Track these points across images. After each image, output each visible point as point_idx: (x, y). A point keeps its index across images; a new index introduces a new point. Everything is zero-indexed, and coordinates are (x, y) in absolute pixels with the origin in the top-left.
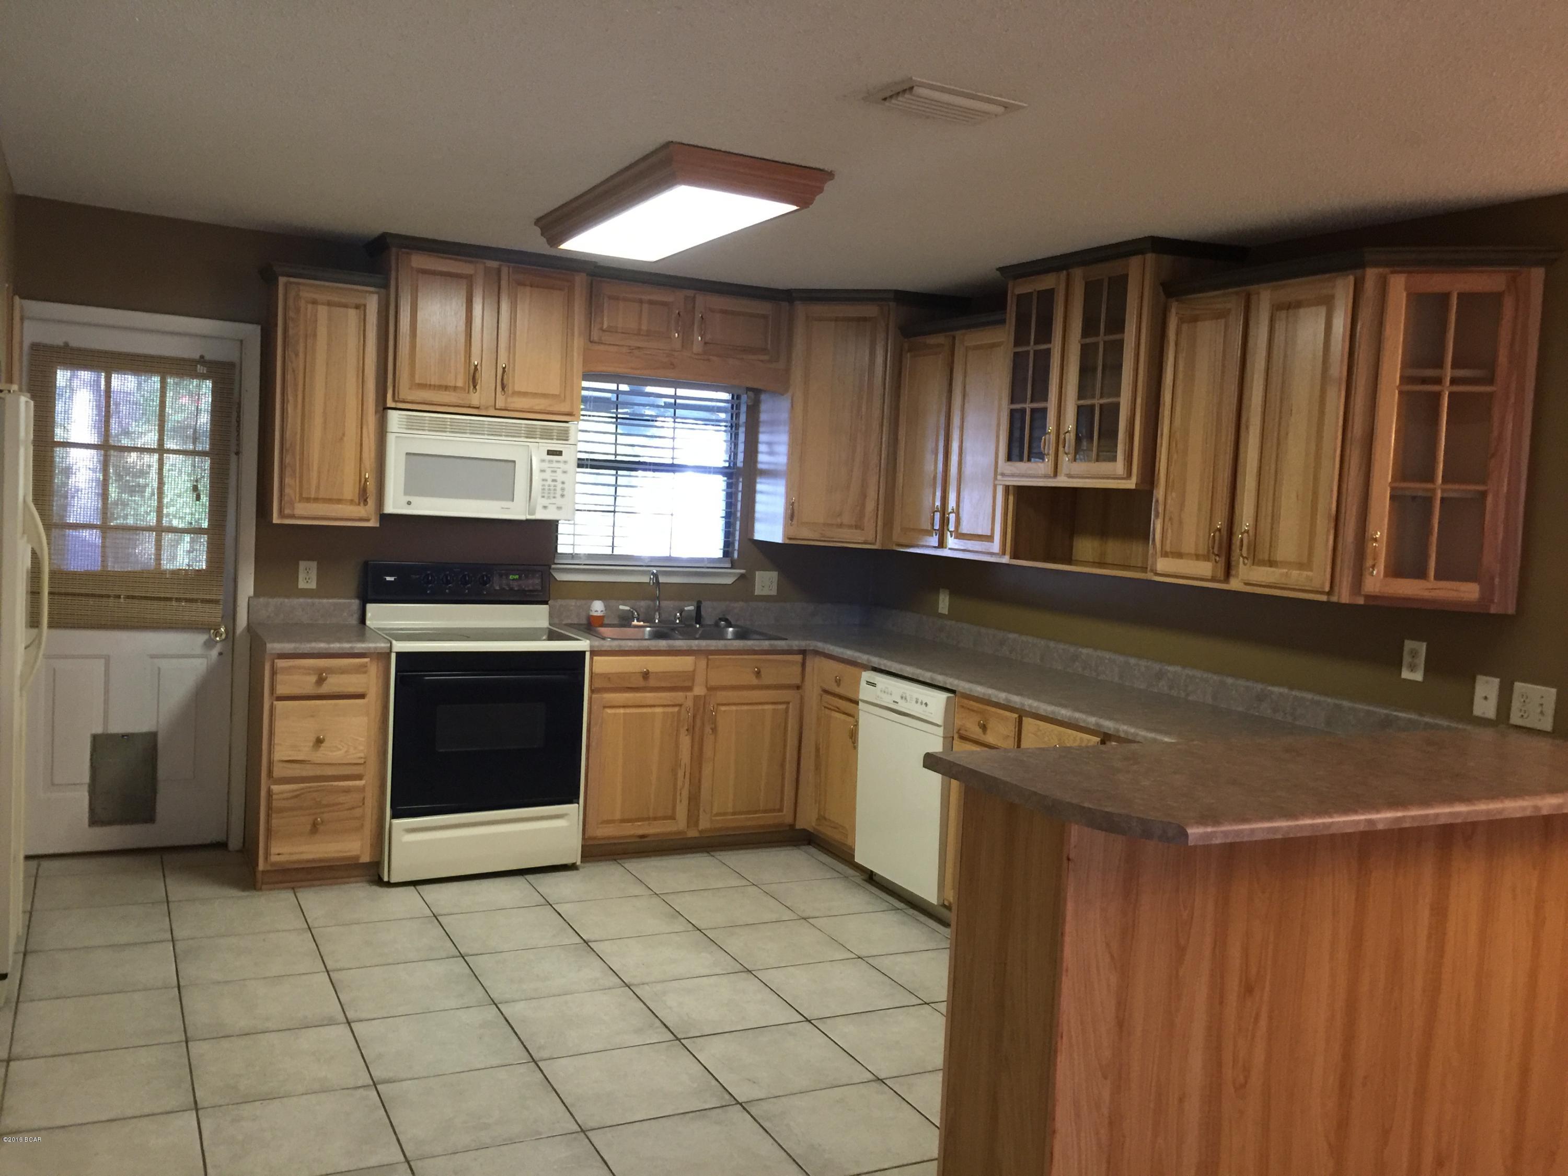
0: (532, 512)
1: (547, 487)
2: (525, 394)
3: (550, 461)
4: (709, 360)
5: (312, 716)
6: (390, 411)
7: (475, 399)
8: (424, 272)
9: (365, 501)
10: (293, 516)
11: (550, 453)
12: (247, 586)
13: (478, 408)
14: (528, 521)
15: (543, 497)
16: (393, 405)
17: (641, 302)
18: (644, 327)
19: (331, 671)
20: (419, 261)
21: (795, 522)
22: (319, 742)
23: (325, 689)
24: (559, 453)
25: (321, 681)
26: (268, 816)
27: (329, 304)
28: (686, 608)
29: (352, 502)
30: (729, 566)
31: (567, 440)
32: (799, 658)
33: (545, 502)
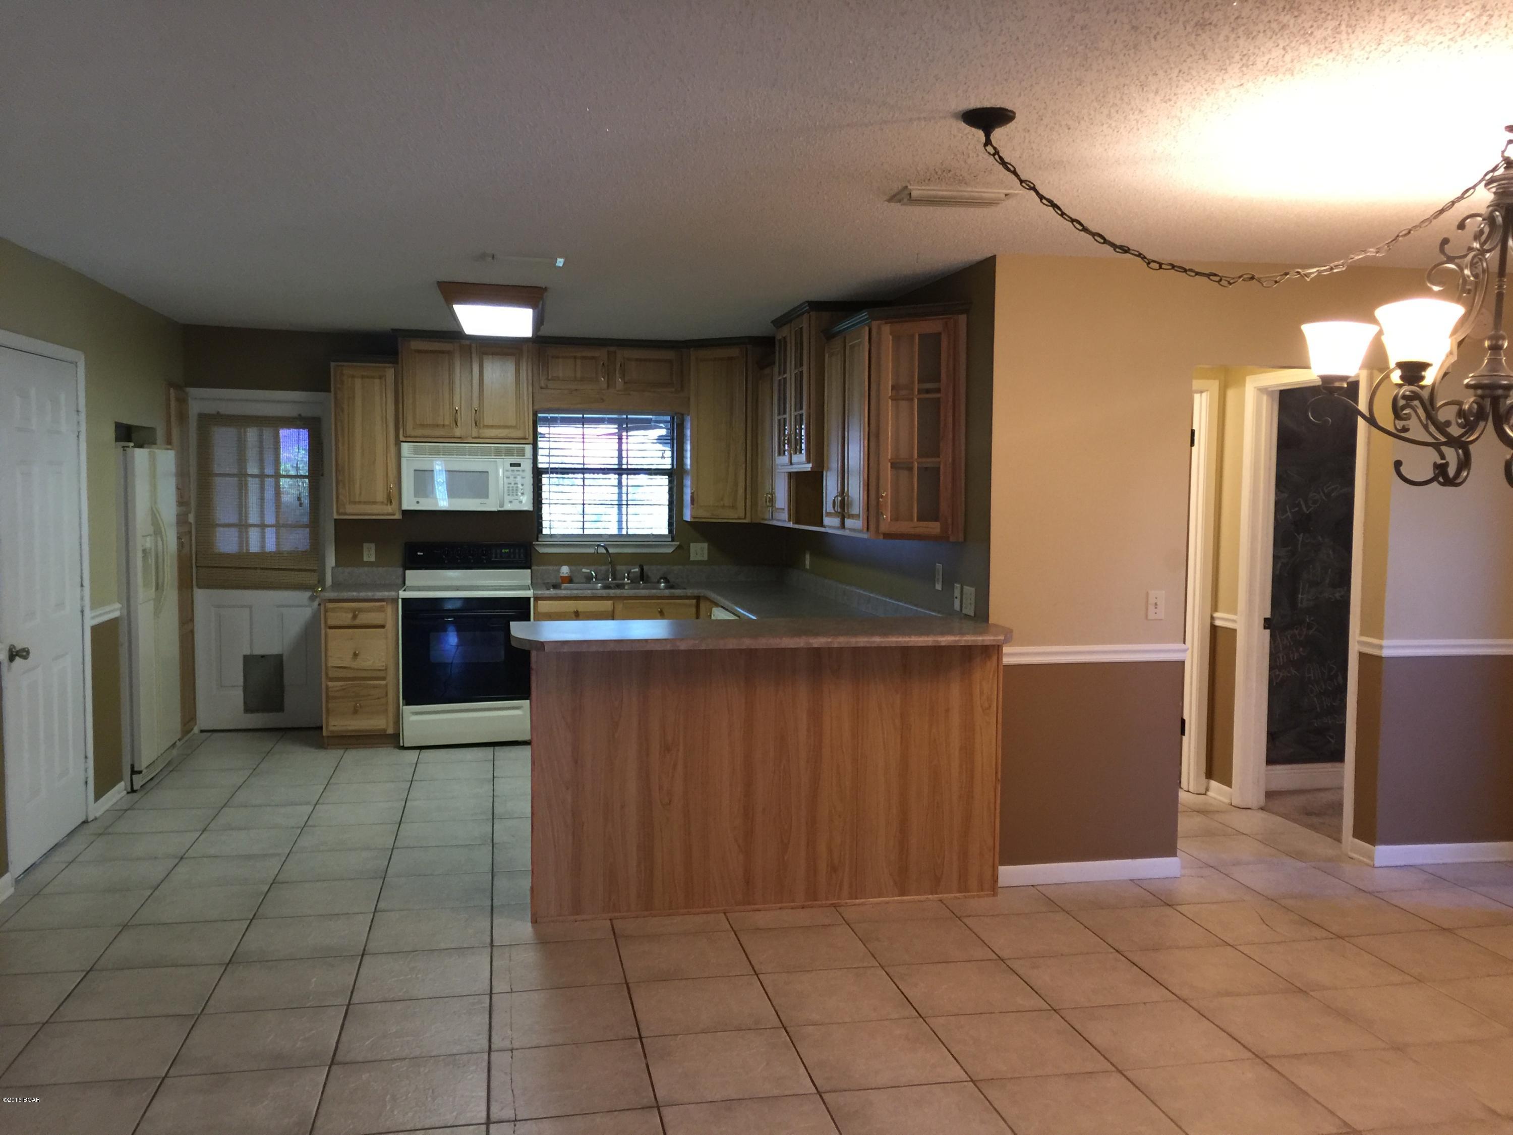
0: (502, 505)
1: (511, 489)
2: (492, 427)
3: (513, 471)
4: (629, 394)
5: (351, 639)
6: (402, 444)
7: (458, 432)
8: (419, 352)
9: (391, 502)
10: (346, 514)
11: (512, 465)
12: (331, 560)
13: (460, 438)
14: (499, 511)
15: (509, 495)
16: (404, 440)
17: (575, 358)
18: (579, 375)
19: (361, 610)
20: (416, 344)
21: (695, 505)
22: (355, 655)
23: (358, 622)
24: (519, 465)
25: (355, 617)
26: (327, 702)
27: (363, 377)
28: (632, 571)
29: (382, 503)
30: (670, 540)
31: (524, 456)
32: (694, 601)
33: (511, 498)
